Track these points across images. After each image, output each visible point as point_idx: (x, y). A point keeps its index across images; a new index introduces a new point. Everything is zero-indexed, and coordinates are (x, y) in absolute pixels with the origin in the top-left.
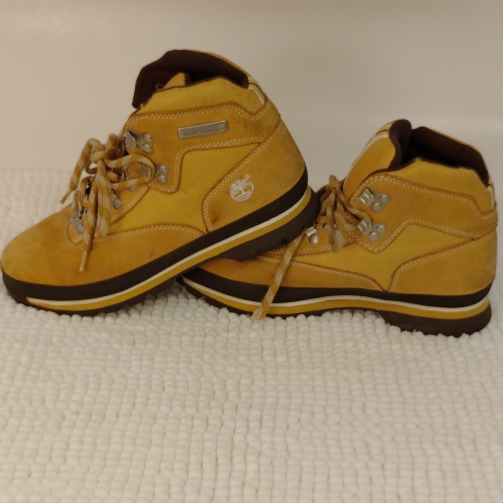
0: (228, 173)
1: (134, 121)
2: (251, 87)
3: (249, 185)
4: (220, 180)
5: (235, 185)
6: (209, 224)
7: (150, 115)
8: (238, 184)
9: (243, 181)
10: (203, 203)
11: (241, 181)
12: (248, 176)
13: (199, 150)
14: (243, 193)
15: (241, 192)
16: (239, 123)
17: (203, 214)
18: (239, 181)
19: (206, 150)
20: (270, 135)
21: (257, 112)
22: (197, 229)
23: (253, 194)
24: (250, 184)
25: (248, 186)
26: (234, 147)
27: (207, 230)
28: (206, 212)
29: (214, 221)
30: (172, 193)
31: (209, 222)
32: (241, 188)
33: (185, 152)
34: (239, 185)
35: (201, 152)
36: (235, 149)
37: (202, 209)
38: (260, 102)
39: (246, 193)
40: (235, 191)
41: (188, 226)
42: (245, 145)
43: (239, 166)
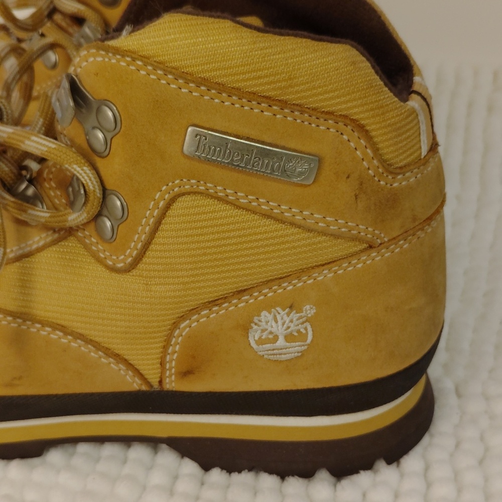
0: (268, 283)
1: (92, 59)
2: (414, 102)
3: (303, 331)
4: (241, 292)
5: (270, 317)
6: (170, 376)
7: (134, 60)
8: (279, 317)
9: (294, 316)
10: (175, 325)
11: (288, 314)
12: (309, 310)
13: (219, 199)
14: (281, 342)
15: (276, 338)
16: (348, 177)
17: (165, 348)
18: (282, 313)
19: (238, 207)
20: (406, 234)
21: (402, 169)
22: (138, 373)
23: (303, 354)
24: (306, 329)
25: (299, 331)
26: (310, 230)
27: (160, 382)
28: (176, 347)
29: (186, 373)
30: (113, 269)
31: (173, 370)
32: (279, 329)
33: (183, 190)
34: (280, 323)
35: (224, 207)
36: (307, 235)
37: (169, 337)
38: (420, 148)
39: (288, 344)
40: (263, 331)
41: (119, 358)
42: (336, 236)
43: (299, 278)
